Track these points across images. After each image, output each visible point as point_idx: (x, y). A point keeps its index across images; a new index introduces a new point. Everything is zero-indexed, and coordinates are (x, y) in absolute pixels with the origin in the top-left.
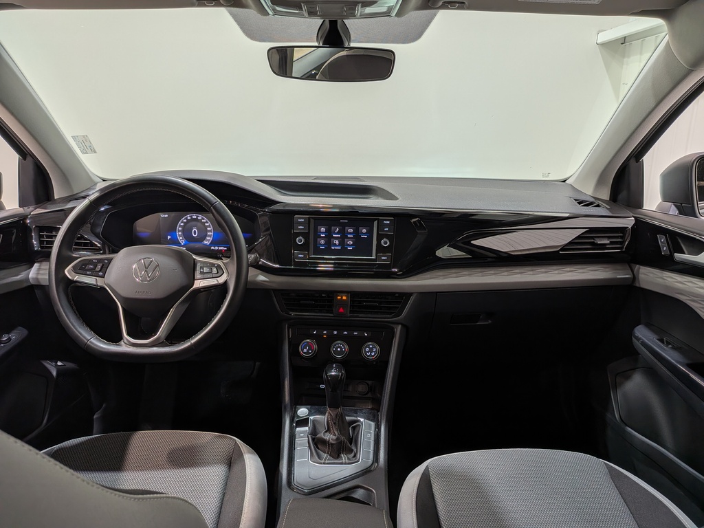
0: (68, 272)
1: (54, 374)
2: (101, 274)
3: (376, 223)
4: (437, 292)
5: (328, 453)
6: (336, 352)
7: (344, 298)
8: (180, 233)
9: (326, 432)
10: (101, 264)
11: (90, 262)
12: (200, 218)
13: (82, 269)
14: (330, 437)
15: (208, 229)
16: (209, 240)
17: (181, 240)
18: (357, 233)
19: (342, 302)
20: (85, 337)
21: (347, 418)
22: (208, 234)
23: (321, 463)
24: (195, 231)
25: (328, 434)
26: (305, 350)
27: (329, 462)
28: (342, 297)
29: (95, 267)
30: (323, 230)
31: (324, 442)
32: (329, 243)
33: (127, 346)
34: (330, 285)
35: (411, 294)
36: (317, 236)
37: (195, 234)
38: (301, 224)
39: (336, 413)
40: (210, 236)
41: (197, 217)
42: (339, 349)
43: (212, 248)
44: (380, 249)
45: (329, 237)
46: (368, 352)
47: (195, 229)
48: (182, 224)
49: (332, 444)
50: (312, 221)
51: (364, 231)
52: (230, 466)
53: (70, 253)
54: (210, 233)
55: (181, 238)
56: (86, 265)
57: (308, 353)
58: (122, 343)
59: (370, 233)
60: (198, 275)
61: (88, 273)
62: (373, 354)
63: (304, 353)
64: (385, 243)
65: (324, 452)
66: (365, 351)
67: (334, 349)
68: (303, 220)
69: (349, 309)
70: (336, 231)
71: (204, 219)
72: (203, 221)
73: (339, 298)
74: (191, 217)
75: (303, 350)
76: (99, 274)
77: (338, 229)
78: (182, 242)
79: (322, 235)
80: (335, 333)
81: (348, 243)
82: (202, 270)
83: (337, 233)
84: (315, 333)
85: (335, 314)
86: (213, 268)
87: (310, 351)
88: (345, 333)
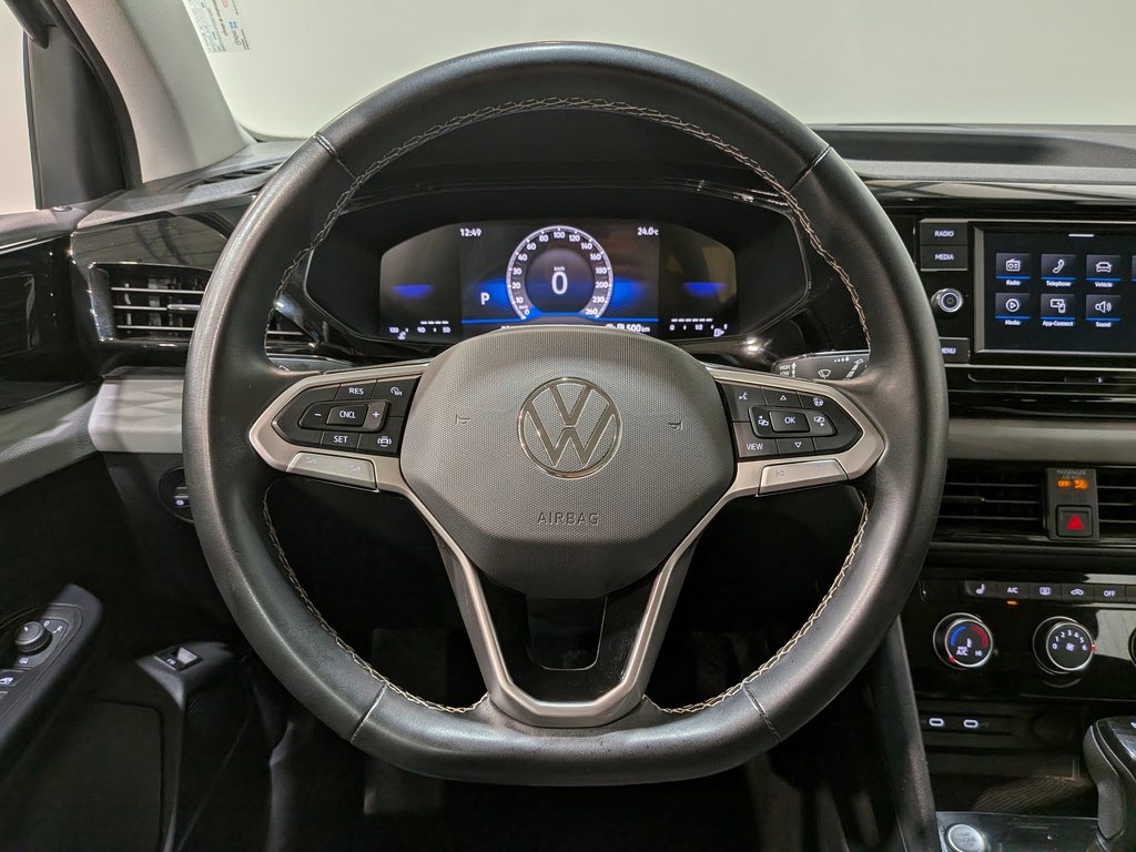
0: (264, 439)
1: (179, 695)
2: (384, 441)
6: (1062, 655)
7: (1081, 484)
8: (517, 285)
10: (382, 404)
11: (339, 395)
12: (574, 238)
15: (599, 270)
16: (599, 306)
17: (522, 306)
19: (1075, 501)
22: (599, 285)
24: (560, 278)
26: (962, 651)
28: (1072, 482)
29: (362, 413)
30: (1013, 264)
32: (1033, 310)
33: (504, 722)
36: (995, 285)
37: (560, 286)
38: (944, 245)
40: (603, 292)
41: (568, 233)
42: (1070, 647)
43: (610, 327)
45: (1034, 286)
47: (559, 272)
48: (524, 257)
50: (979, 236)
53: (258, 366)
54: (604, 285)
55: (520, 300)
56: (325, 409)
57: (971, 658)
60: (748, 445)
61: (338, 439)
63: (961, 658)
67: (1055, 646)
68: (950, 234)
69: (1097, 521)
70: (1057, 270)
71: (586, 241)
72: (584, 246)
73: (1062, 483)
74: (550, 234)
75: (954, 650)
76: (380, 441)
77: (1061, 263)
78: (523, 311)
79: (1008, 282)
80: (1045, 591)
81: (1098, 307)
82: (763, 423)
83: (1063, 274)
84: (979, 591)
85: (1055, 537)
86: (808, 414)
87: (979, 653)
88: (1077, 591)
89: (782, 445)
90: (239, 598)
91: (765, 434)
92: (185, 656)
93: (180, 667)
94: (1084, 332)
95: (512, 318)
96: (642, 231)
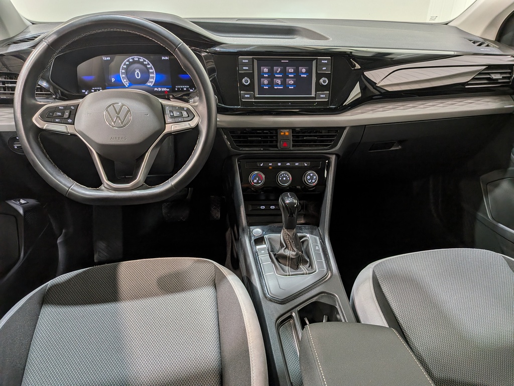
0: (37, 120)
1: (21, 212)
2: (70, 121)
3: (314, 63)
4: (365, 125)
5: (288, 266)
6: (282, 181)
7: (287, 134)
8: (124, 76)
9: (285, 249)
10: (69, 111)
11: (56, 109)
12: (141, 60)
13: (49, 116)
14: (289, 253)
15: (151, 71)
16: (152, 82)
17: (125, 82)
18: (297, 72)
19: (285, 138)
20: (65, 185)
21: (298, 234)
23: (287, 276)
24: (138, 73)
25: (287, 250)
26: (255, 181)
27: (293, 273)
28: (285, 133)
29: (63, 113)
30: (266, 70)
31: (284, 257)
32: (271, 83)
33: (107, 190)
34: (275, 122)
35: (344, 128)
36: (261, 76)
37: (138, 76)
38: (245, 64)
39: (293, 233)
40: (153, 78)
41: (139, 59)
42: (284, 179)
43: (156, 89)
44: (320, 87)
45: (272, 76)
46: (309, 180)
47: (137, 71)
48: (125, 67)
49: (292, 259)
50: (256, 62)
51: (304, 70)
52: (215, 287)
53: (34, 101)
54: (153, 75)
55: (125, 80)
56: (53, 112)
57: (258, 183)
58: (102, 187)
59: (309, 72)
60: (168, 120)
61: (57, 120)
62: (314, 181)
63: (254, 183)
64: (324, 82)
65: (286, 265)
66: (307, 179)
67: (280, 179)
68: (247, 61)
69: (292, 143)
70: (278, 72)
71: (145, 61)
72: (145, 63)
73: (282, 134)
74: (133, 59)
75: (253, 181)
76: (69, 121)
77: (279, 70)
78: (126, 84)
79: (264, 75)
80: (279, 164)
81: (290, 82)
82: (172, 114)
83: (279, 73)
84: (261, 165)
85: (279, 148)
86: (183, 112)
87: (260, 181)
88: (288, 164)
89: (177, 120)
90: (34, 161)
91: (172, 117)
92: (22, 201)
93: (21, 204)
94: (286, 90)
95: (123, 86)
96: (163, 58)
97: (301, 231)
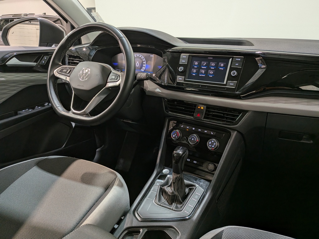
0: (55, 72)
3: (231, 60)
4: (268, 113)
6: (191, 140)
7: (202, 108)
11: (65, 68)
14: (169, 190)
15: (144, 63)
16: (143, 69)
18: (217, 66)
19: (201, 111)
21: (185, 181)
23: (158, 205)
25: (169, 188)
26: (174, 136)
27: (162, 205)
28: (201, 107)
29: (67, 71)
30: (196, 63)
31: (166, 192)
32: (198, 72)
34: (194, 98)
35: (247, 111)
36: (192, 67)
40: (144, 67)
41: (139, 55)
42: (193, 139)
44: (230, 78)
45: (199, 67)
46: (210, 144)
49: (169, 195)
50: (191, 57)
51: (222, 65)
52: (106, 190)
54: (144, 65)
56: (63, 70)
57: (175, 138)
58: (70, 112)
59: (226, 67)
60: (109, 80)
61: (63, 74)
62: (213, 146)
63: (173, 137)
64: (234, 74)
65: (165, 199)
67: (190, 138)
68: (185, 57)
69: (204, 116)
70: (204, 65)
71: (142, 57)
73: (199, 107)
76: (68, 75)
77: (205, 63)
79: (195, 67)
80: (194, 129)
81: (210, 73)
82: (111, 77)
84: (182, 127)
85: (194, 117)
86: (116, 76)
87: (176, 137)
88: (200, 130)
89: (112, 80)
94: (207, 77)
96: (151, 56)
97: (195, 181)
